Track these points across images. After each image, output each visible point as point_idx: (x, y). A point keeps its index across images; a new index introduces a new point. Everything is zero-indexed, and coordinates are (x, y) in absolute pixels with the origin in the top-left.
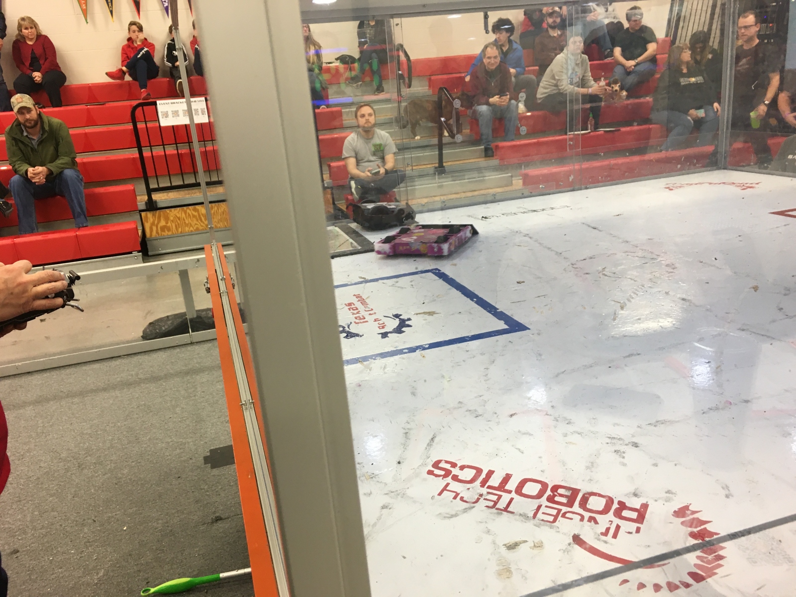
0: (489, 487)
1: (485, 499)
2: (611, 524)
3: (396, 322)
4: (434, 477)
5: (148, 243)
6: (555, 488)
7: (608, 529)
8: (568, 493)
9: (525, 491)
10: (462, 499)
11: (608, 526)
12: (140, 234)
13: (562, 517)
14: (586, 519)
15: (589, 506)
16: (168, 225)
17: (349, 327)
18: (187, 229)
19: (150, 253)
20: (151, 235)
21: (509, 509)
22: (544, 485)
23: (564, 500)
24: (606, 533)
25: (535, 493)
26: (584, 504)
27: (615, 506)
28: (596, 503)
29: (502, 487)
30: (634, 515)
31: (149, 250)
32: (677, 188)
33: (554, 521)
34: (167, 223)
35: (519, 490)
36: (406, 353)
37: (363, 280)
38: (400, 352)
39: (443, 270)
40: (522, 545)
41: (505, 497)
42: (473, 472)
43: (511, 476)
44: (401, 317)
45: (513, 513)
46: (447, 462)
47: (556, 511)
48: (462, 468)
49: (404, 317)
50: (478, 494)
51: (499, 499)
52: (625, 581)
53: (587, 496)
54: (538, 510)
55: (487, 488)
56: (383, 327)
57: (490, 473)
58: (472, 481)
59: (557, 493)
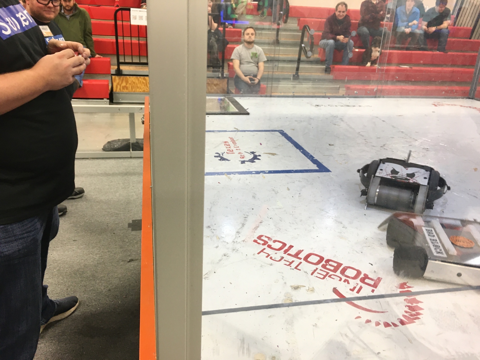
0: (289, 255)
1: (285, 260)
2: (357, 285)
3: (252, 156)
4: (257, 244)
6: (328, 261)
7: (355, 288)
8: (335, 265)
9: (309, 260)
10: (271, 258)
11: (355, 286)
13: (329, 277)
14: (343, 280)
15: (346, 273)
17: (222, 154)
21: (298, 268)
22: (322, 259)
23: (332, 268)
24: (352, 290)
25: (315, 262)
26: (343, 272)
27: (362, 276)
28: (351, 273)
29: (296, 255)
32: (439, 105)
33: (324, 278)
34: (126, 84)
35: (306, 259)
36: (254, 174)
37: (236, 130)
38: (250, 173)
39: (285, 132)
40: (302, 288)
41: (297, 261)
42: (280, 245)
43: (303, 250)
44: (255, 154)
45: (300, 270)
46: (266, 237)
47: (326, 273)
48: (275, 241)
49: (257, 154)
50: (281, 257)
51: (293, 261)
52: (359, 317)
53: (346, 268)
54: (315, 271)
55: (287, 254)
56: (243, 158)
57: (291, 247)
58: (280, 249)
59: (329, 264)
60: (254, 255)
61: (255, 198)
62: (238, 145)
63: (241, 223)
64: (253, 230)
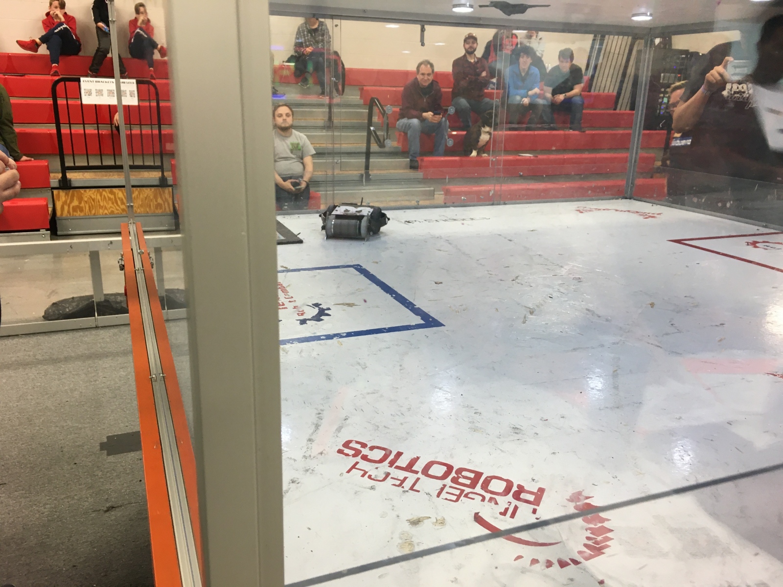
0: (398, 468)
1: (392, 478)
2: (509, 505)
3: (316, 311)
4: (344, 456)
5: (58, 222)
6: (460, 471)
7: (507, 510)
8: (472, 475)
9: (431, 472)
10: (370, 477)
11: (507, 506)
12: (50, 212)
13: (464, 496)
14: (487, 499)
15: (490, 488)
16: (81, 205)
18: (101, 211)
19: (59, 233)
20: (62, 214)
21: (415, 488)
22: (450, 468)
23: (468, 482)
24: (504, 514)
25: (440, 474)
26: (485, 486)
27: (515, 489)
28: (497, 486)
29: (409, 468)
30: (531, 498)
31: (59, 228)
32: (586, 211)
33: (457, 500)
34: (80, 203)
35: (425, 471)
36: (323, 339)
37: (285, 269)
38: (318, 338)
39: (364, 266)
40: (425, 521)
41: (412, 477)
42: (382, 453)
43: (418, 458)
44: (320, 306)
45: (419, 491)
46: (357, 442)
47: (459, 491)
48: (372, 448)
49: (324, 306)
50: (385, 473)
51: (405, 478)
52: (519, 557)
53: (489, 479)
54: (442, 489)
55: (395, 468)
56: (302, 314)
57: (399, 454)
58: (381, 461)
59: (462, 475)
60: (341, 474)
61: (330, 379)
62: (291, 294)
63: (314, 424)
64: (334, 433)
